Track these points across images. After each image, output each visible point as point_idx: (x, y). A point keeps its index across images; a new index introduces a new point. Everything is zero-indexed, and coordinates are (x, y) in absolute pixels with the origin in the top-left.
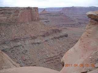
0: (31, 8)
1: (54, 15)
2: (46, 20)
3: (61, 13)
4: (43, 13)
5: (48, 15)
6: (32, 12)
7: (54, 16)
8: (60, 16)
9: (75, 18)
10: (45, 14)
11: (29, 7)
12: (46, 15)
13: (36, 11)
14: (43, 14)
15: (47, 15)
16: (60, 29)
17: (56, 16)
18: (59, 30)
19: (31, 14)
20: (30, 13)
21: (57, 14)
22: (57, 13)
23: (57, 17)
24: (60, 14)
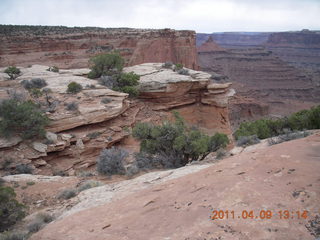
0: (174, 32)
1: (243, 56)
2: (216, 71)
3: (265, 51)
4: (205, 50)
5: (223, 55)
6: (177, 46)
7: (240, 60)
8: (260, 60)
9: (309, 70)
10: (213, 52)
11: (166, 30)
12: (215, 56)
13: (188, 41)
14: (205, 53)
15: (220, 56)
16: (263, 104)
17: (249, 60)
18: (259, 107)
19: (174, 50)
20: (168, 47)
21: (251, 55)
22: (252, 52)
23: (250, 64)
24: (263, 54)
